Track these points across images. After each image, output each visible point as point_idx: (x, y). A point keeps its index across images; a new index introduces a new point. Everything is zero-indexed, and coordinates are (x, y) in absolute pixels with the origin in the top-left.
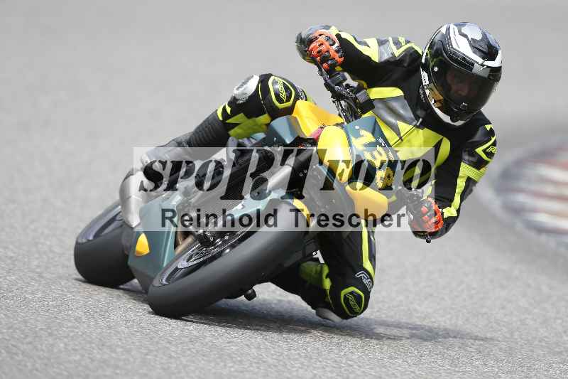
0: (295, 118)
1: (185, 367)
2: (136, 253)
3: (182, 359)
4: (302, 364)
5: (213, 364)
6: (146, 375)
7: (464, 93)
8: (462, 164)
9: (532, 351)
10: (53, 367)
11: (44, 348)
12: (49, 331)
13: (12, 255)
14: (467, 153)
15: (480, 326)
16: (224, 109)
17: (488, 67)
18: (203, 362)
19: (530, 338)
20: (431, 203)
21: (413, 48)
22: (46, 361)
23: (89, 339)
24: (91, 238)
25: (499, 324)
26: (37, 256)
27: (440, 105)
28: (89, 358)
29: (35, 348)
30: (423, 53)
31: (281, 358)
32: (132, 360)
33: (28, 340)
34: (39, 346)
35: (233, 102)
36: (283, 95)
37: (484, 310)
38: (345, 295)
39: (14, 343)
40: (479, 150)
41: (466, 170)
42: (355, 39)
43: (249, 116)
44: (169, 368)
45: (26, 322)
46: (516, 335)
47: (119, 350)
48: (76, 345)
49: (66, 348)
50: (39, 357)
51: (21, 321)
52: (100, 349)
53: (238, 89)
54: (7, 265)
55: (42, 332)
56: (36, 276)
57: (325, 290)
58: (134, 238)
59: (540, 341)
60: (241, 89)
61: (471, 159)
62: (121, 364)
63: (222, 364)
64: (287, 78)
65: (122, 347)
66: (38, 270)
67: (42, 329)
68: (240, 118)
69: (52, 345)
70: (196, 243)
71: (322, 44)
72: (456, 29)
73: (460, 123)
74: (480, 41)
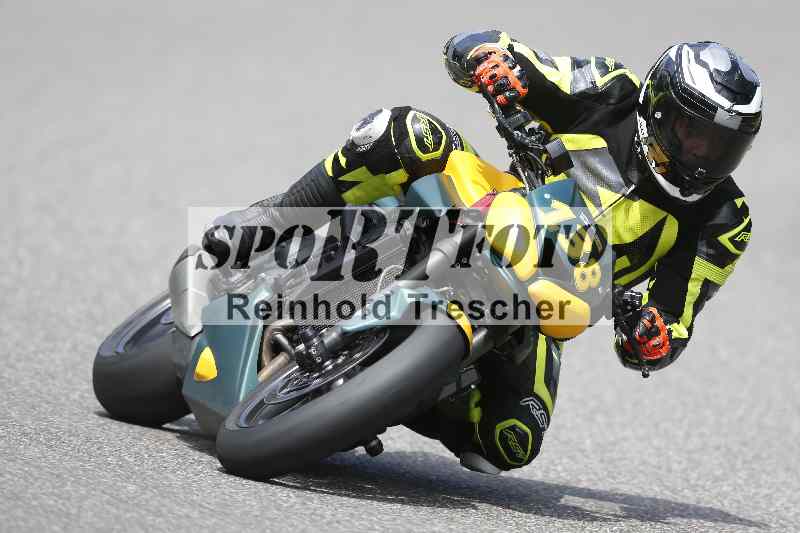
0: (449, 177)
2: (196, 378)
7: (702, 151)
8: (697, 258)
14: (704, 242)
16: (336, 160)
17: (739, 114)
20: (654, 316)
21: (627, 77)
24: (121, 350)
27: (664, 170)
30: (642, 85)
35: (350, 149)
36: (429, 140)
38: (501, 431)
40: (724, 239)
41: (702, 269)
42: (536, 54)
43: (375, 171)
53: (358, 129)
57: (473, 424)
58: (193, 352)
60: (362, 130)
61: (711, 251)
64: (435, 115)
68: (360, 173)
70: (291, 365)
71: (497, 66)
72: (692, 54)
73: (694, 198)
74: (728, 73)
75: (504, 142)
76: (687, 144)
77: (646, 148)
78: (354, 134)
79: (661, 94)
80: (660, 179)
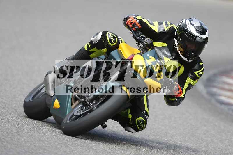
1: (73, 151)
2: (54, 108)
3: (72, 148)
4: (121, 152)
5: (84, 150)
6: (56, 153)
7: (193, 48)
8: (188, 77)
9: (216, 152)
10: (19, 148)
11: (15, 140)
12: (18, 133)
13: (5, 101)
14: (190, 73)
15: (195, 141)
17: (202, 38)
18: (80, 149)
19: (215, 147)
22: (16, 146)
23: (34, 137)
25: (202, 141)
26: (15, 102)
27: (182, 54)
28: (34, 145)
29: (12, 140)
31: (112, 149)
32: (51, 147)
33: (10, 136)
34: (14, 139)
36: (113, 40)
37: (196, 135)
38: (138, 120)
39: (3, 137)
40: (196, 73)
41: (189, 80)
42: (149, 22)
43: (98, 49)
44: (66, 151)
45: (9, 129)
46: (209, 145)
47: (46, 142)
48: (29, 140)
49: (24, 141)
50: (13, 144)
51: (7, 129)
52: (38, 142)
53: (93, 38)
54: (3, 105)
55: (15, 133)
56: (14, 110)
59: (219, 148)
61: (192, 76)
62: (47, 148)
63: (88, 151)
65: (48, 142)
66: (15, 108)
67: (15, 132)
68: (94, 49)
69: (19, 139)
70: (80, 104)
71: (133, 20)
72: (189, 22)
73: (191, 61)
74: (199, 27)
75: (135, 41)
76: (189, 46)
77: (177, 48)
78: (92, 39)
79: (181, 32)
80: (181, 56)
